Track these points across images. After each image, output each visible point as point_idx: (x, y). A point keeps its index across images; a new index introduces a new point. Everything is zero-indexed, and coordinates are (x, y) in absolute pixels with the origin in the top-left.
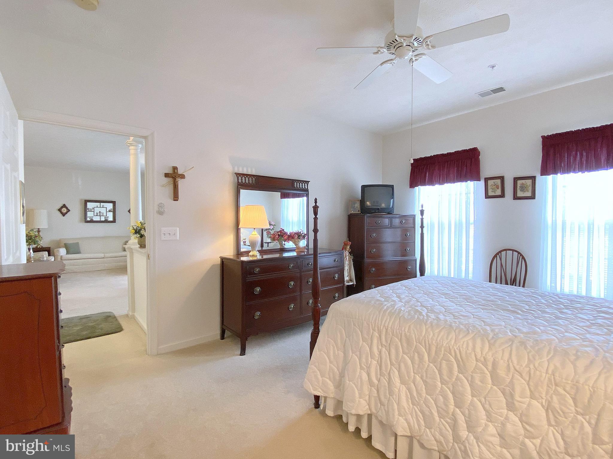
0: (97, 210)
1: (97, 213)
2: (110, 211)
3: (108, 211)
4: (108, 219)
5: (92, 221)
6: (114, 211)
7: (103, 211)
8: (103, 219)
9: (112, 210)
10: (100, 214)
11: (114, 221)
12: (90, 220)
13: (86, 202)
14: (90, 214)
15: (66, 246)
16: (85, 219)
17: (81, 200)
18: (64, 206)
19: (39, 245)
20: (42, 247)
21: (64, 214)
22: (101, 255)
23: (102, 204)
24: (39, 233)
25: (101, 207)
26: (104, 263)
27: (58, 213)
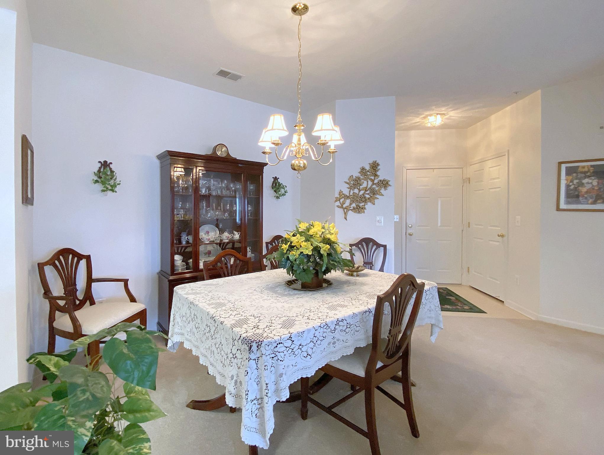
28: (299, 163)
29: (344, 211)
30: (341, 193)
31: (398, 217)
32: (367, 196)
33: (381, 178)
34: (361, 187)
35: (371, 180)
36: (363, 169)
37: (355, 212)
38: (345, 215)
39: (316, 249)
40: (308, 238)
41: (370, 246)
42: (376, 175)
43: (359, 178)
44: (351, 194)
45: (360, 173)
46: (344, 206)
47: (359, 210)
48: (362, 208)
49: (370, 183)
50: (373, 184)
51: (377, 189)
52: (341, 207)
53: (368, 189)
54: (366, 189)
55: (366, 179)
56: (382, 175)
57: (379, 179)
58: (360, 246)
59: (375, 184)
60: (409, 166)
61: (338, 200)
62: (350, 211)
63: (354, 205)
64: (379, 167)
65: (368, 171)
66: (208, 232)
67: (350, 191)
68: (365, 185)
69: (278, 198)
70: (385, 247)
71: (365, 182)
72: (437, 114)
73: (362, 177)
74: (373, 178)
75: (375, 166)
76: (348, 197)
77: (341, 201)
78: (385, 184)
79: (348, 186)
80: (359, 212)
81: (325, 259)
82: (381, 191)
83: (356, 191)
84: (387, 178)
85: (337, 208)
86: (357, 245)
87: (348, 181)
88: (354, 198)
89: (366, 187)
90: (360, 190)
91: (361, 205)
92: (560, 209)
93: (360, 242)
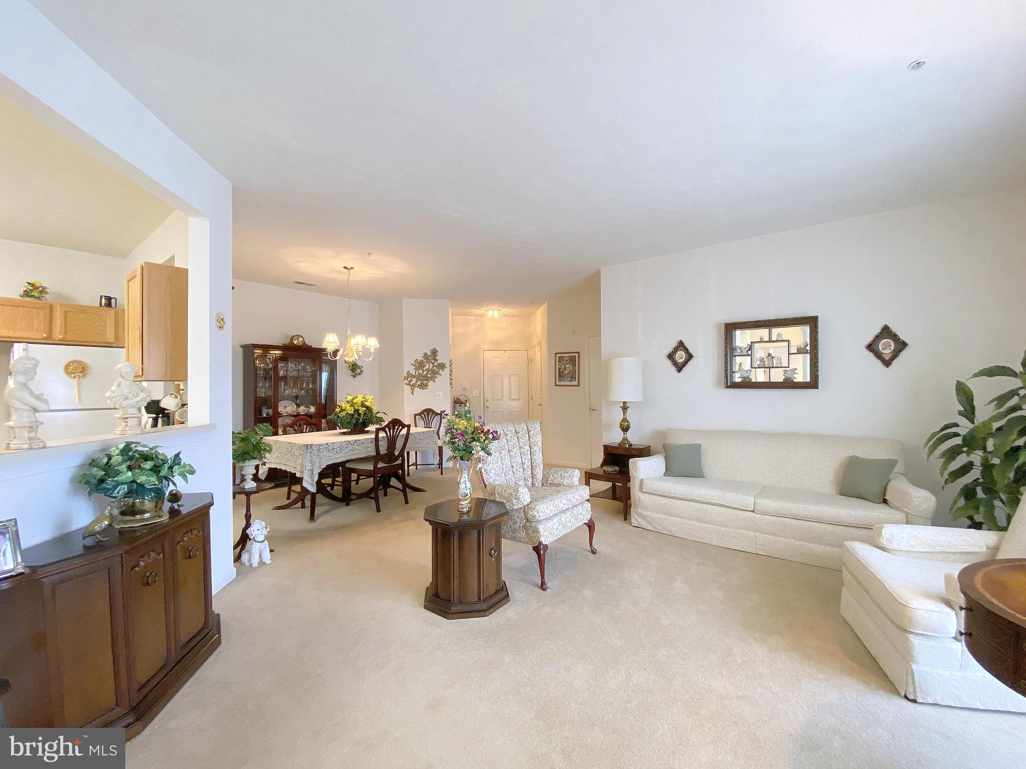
0: (760, 352)
1: (761, 360)
2: (800, 351)
3: (793, 351)
4: (795, 376)
5: (747, 384)
6: (813, 350)
7: (778, 351)
8: (778, 376)
9: (808, 348)
10: (768, 364)
11: (813, 384)
12: (740, 380)
13: (730, 329)
14: (742, 363)
16: (726, 377)
17: (718, 324)
18: (681, 345)
19: (625, 439)
20: (630, 445)
21: (680, 368)
22: (748, 501)
23: (775, 331)
24: (624, 413)
25: (774, 338)
26: (756, 531)
27: (668, 363)
28: (350, 360)
29: (411, 388)
30: (408, 372)
32: (429, 376)
33: (439, 362)
34: (424, 368)
35: (432, 363)
36: (425, 354)
37: (420, 388)
38: (412, 391)
41: (430, 416)
42: (436, 360)
43: (422, 361)
44: (417, 374)
45: (423, 357)
46: (411, 384)
47: (423, 386)
48: (426, 386)
49: (431, 366)
50: (434, 366)
51: (436, 370)
52: (409, 384)
53: (430, 370)
54: (428, 370)
55: (428, 362)
56: (440, 359)
58: (423, 415)
60: (485, 347)
62: (416, 388)
63: (419, 383)
64: (438, 353)
65: (429, 356)
66: (286, 407)
67: (415, 372)
68: (427, 367)
69: (354, 376)
70: (441, 415)
71: (428, 365)
73: (425, 361)
74: (433, 361)
75: (434, 352)
76: (414, 377)
77: (409, 379)
78: (442, 366)
79: (414, 367)
80: (423, 389)
82: (440, 372)
84: (444, 362)
85: (405, 386)
86: (420, 414)
87: (414, 363)
88: (421, 377)
89: (428, 369)
90: (423, 371)
91: (425, 382)
92: (556, 385)
93: (423, 412)
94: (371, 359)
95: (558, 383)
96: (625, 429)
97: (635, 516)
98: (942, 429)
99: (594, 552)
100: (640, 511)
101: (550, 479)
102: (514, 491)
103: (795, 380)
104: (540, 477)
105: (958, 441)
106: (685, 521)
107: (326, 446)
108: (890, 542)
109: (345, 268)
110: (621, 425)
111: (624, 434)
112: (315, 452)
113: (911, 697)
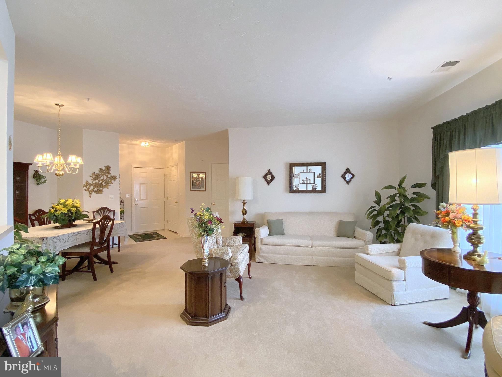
0: (303, 176)
1: (303, 180)
2: (318, 177)
3: (316, 177)
4: (316, 187)
5: (298, 191)
6: (323, 177)
7: (311, 176)
8: (310, 188)
9: (321, 175)
10: (306, 182)
11: (323, 191)
12: (295, 189)
13: (292, 165)
14: (296, 182)
15: (270, 224)
16: (290, 188)
17: (286, 164)
18: (269, 172)
19: (244, 219)
20: (247, 222)
21: (269, 182)
22: (308, 242)
23: (309, 168)
24: (244, 206)
25: (308, 171)
26: (312, 255)
27: (263, 180)
28: (60, 173)
29: (89, 193)
30: (87, 182)
31: (129, 195)
32: (104, 184)
33: (112, 175)
34: (100, 179)
35: (106, 175)
36: (101, 169)
37: (97, 193)
38: (90, 195)
39: (70, 211)
40: (65, 206)
41: (105, 212)
42: (109, 173)
43: (99, 174)
44: (94, 182)
45: (99, 171)
46: (89, 190)
47: (99, 192)
48: (101, 191)
49: (105, 177)
50: (107, 178)
51: (110, 180)
52: (87, 190)
53: (105, 180)
54: (103, 180)
55: (103, 175)
56: (112, 173)
57: (111, 175)
58: (99, 212)
59: (108, 178)
60: (135, 165)
61: (85, 186)
62: (93, 193)
63: (96, 189)
64: (110, 169)
65: (104, 171)
67: (93, 182)
68: (102, 178)
69: (39, 184)
70: (114, 211)
71: (102, 176)
72: (146, 142)
73: (100, 174)
74: (107, 174)
75: (108, 168)
76: (92, 185)
77: (87, 187)
78: (114, 178)
79: (92, 178)
80: (99, 193)
81: (74, 214)
82: (112, 182)
83: (97, 181)
84: (115, 175)
85: (84, 191)
86: (97, 211)
87: (92, 176)
88: (96, 185)
89: (103, 179)
90: (99, 181)
91: (100, 189)
92: (191, 191)
93: (100, 210)
94: (77, 172)
95: (192, 189)
96: (244, 214)
97: (258, 257)
98: (370, 209)
99: (250, 278)
100: (261, 254)
101: (227, 243)
102: (226, 251)
103: (316, 189)
104: (221, 242)
105: (375, 212)
106: (283, 256)
107: (59, 238)
108: (371, 251)
109: (56, 104)
110: (242, 212)
111: (244, 216)
112: (50, 242)
113: (393, 304)
